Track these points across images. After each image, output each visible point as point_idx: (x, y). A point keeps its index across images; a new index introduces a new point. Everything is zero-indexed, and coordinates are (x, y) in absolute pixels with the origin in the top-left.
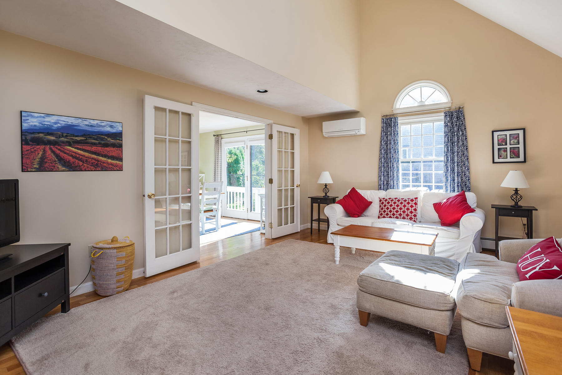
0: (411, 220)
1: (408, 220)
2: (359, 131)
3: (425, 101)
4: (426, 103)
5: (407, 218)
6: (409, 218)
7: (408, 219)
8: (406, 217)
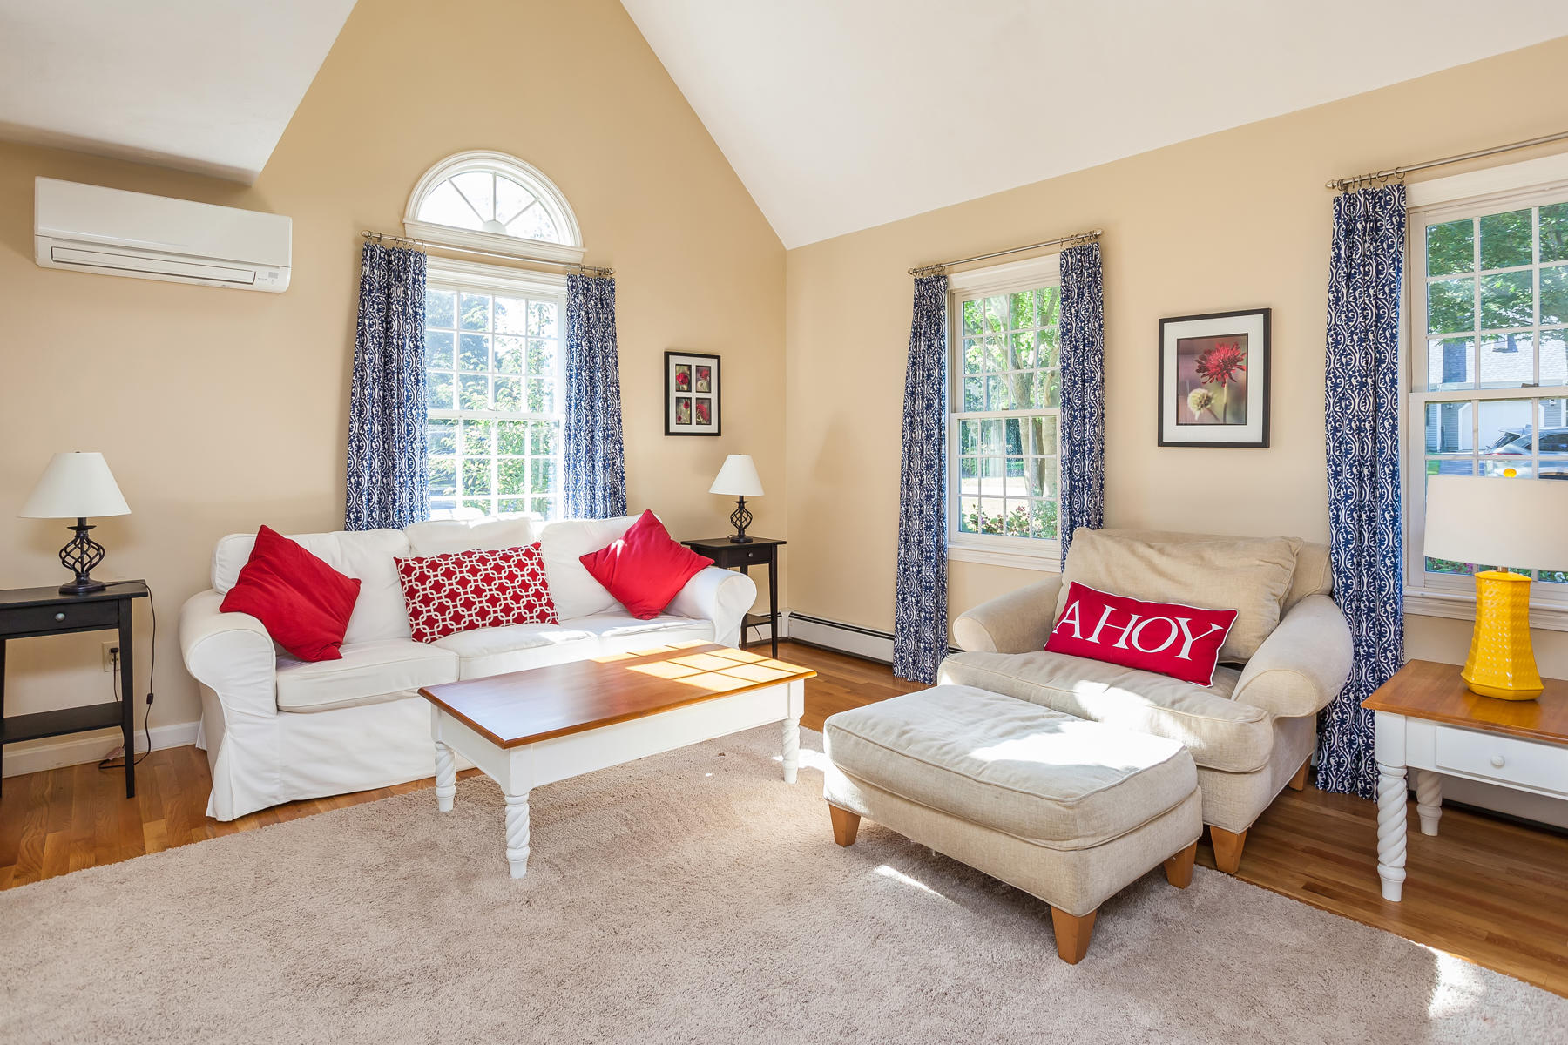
0: (543, 621)
1: (535, 624)
2: (273, 275)
3: (509, 222)
4: (511, 231)
5: (531, 618)
6: (537, 617)
7: (535, 620)
8: (528, 615)
